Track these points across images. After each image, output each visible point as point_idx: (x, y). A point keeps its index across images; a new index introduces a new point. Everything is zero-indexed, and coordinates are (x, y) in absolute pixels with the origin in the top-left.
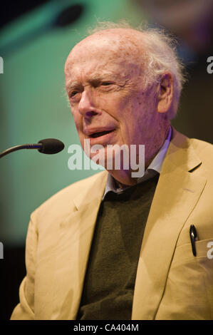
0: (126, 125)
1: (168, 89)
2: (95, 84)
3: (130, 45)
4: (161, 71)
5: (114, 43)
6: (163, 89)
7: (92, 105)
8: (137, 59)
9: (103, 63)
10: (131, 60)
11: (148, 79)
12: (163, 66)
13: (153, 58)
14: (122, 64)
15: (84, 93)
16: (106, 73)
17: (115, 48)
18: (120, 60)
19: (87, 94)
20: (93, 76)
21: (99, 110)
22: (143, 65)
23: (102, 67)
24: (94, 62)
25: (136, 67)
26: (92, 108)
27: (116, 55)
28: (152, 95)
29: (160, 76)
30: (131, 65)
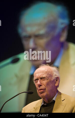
0: (48, 88)
1: (58, 81)
2: (41, 78)
3: (49, 70)
4: (56, 76)
5: (46, 69)
6: (57, 80)
7: (41, 83)
8: (51, 73)
9: (43, 74)
10: (50, 73)
11: (54, 78)
12: (57, 75)
13: (55, 73)
14: (48, 74)
15: (39, 80)
16: (44, 76)
17: (46, 70)
18: (47, 73)
19: (39, 81)
20: (41, 77)
21: (42, 85)
22: (52, 75)
23: (43, 75)
24: (41, 73)
25: (51, 75)
26: (41, 84)
27: (47, 72)
28: (54, 82)
29: (56, 77)
30: (50, 75)
